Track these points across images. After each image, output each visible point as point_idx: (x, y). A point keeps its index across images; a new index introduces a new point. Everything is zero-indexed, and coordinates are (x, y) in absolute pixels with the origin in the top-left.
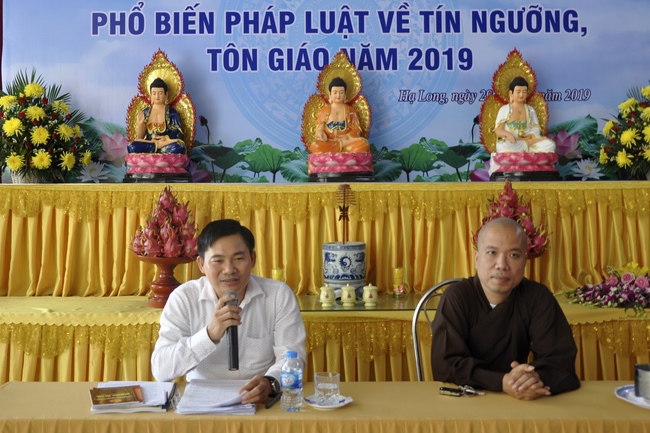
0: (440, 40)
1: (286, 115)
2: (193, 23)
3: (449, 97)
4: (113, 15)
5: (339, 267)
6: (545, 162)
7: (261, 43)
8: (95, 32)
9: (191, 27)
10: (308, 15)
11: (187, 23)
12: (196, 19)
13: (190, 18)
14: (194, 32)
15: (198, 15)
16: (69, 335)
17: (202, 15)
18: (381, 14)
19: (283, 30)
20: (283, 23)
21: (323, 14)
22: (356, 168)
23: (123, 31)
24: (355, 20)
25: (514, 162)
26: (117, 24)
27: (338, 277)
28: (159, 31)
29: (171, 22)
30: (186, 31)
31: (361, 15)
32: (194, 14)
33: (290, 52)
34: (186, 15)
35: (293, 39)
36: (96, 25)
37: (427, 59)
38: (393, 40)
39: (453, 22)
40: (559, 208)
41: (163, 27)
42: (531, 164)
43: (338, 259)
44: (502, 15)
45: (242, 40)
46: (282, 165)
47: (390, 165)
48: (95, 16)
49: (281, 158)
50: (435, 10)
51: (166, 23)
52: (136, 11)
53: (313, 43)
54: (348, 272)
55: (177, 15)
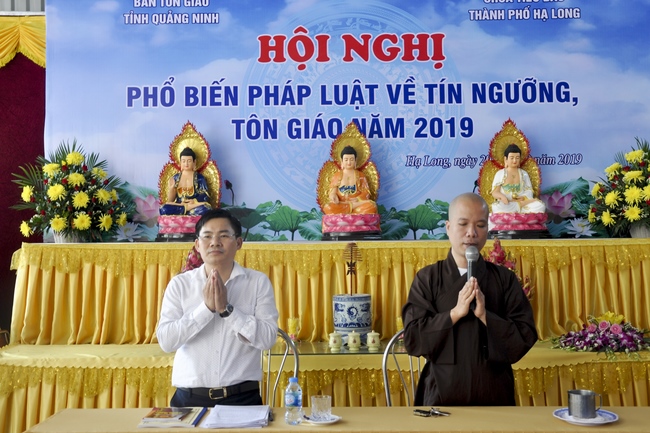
0: (443, 111)
1: (303, 179)
2: (219, 96)
3: (452, 162)
4: (146, 89)
5: (347, 316)
6: (535, 221)
7: (282, 114)
8: (130, 104)
9: (217, 100)
10: (324, 88)
11: (213, 96)
12: (222, 92)
13: (217, 92)
14: (219, 104)
15: (223, 89)
16: (108, 377)
17: (227, 89)
18: (389, 87)
19: (300, 103)
20: (301, 96)
21: (337, 88)
22: (365, 227)
23: (155, 104)
24: (366, 93)
25: (507, 222)
26: (150, 97)
27: (346, 325)
28: (188, 103)
29: (199, 95)
30: (213, 103)
31: (372, 88)
32: (220, 88)
33: (307, 122)
34: (213, 89)
35: (310, 110)
36: (130, 98)
37: (432, 128)
38: (400, 110)
39: (455, 94)
40: (546, 263)
41: (192, 100)
42: (523, 224)
43: (346, 309)
44: (499, 87)
45: (263, 111)
46: (300, 225)
47: (398, 224)
48: (130, 90)
49: (299, 218)
50: (439, 83)
51: (194, 96)
52: (168, 85)
53: (328, 113)
54: (355, 321)
55: (204, 89)
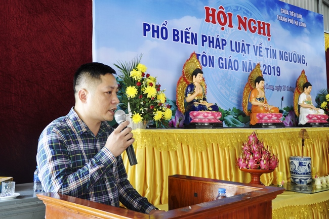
0: (271, 62)
1: (225, 92)
2: (189, 37)
3: (275, 88)
4: (153, 26)
8: (145, 35)
9: (188, 40)
10: (231, 41)
11: (187, 37)
13: (188, 35)
14: (189, 43)
15: (190, 33)
17: (192, 34)
18: (254, 46)
19: (223, 49)
20: (223, 45)
21: (236, 42)
23: (158, 37)
24: (246, 47)
26: (155, 32)
28: (174, 40)
29: (180, 35)
30: (186, 42)
31: (248, 45)
32: (189, 33)
33: (225, 59)
34: (186, 33)
36: (145, 30)
37: (268, 70)
38: (258, 59)
39: (275, 54)
41: (176, 38)
43: (307, 165)
44: (287, 54)
45: (208, 50)
46: (225, 118)
48: (145, 25)
49: (224, 114)
50: (269, 48)
51: (177, 35)
52: (164, 26)
55: (182, 32)
